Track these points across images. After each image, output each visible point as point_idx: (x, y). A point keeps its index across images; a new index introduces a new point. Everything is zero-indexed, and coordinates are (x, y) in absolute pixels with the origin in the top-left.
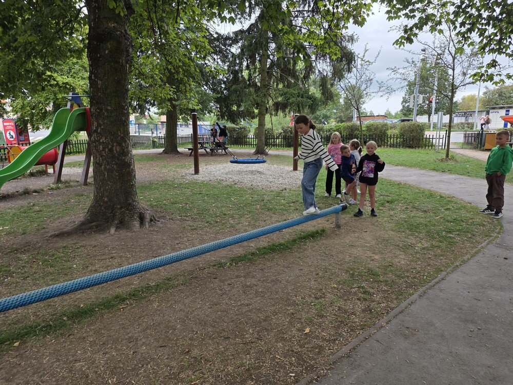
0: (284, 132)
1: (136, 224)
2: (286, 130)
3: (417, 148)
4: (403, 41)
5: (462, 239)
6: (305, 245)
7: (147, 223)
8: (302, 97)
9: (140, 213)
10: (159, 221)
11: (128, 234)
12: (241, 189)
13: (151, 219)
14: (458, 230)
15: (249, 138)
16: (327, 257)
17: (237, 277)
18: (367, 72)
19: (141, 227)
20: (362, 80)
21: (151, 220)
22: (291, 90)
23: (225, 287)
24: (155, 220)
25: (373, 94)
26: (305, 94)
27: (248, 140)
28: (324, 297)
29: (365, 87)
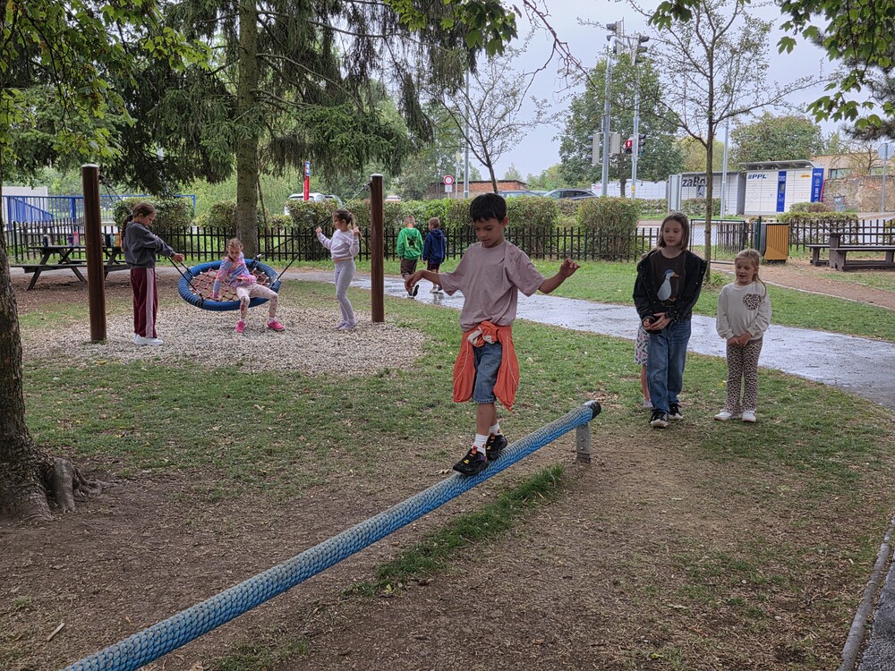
0: (297, 219)
1: (39, 498)
2: (303, 214)
3: (625, 261)
4: (666, 14)
5: (862, 466)
6: (535, 514)
7: (69, 495)
8: (365, 132)
9: (44, 464)
10: (94, 486)
11: (25, 531)
12: (266, 379)
13: (74, 481)
14: (840, 448)
15: (191, 235)
16: (606, 538)
17: (428, 615)
18: (506, 74)
19: (52, 508)
20: (496, 92)
21: (75, 486)
22: (335, 113)
23: (416, 647)
24: (84, 483)
25: (523, 129)
26: (369, 124)
27: (188, 239)
28: (669, 639)
29: (504, 111)
